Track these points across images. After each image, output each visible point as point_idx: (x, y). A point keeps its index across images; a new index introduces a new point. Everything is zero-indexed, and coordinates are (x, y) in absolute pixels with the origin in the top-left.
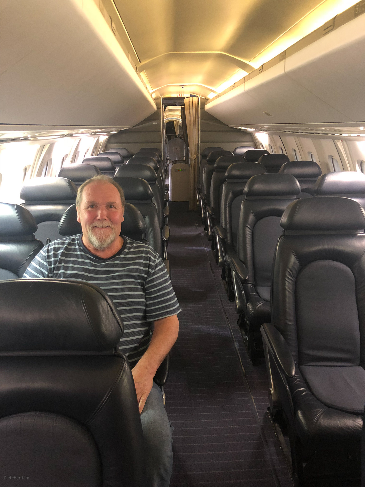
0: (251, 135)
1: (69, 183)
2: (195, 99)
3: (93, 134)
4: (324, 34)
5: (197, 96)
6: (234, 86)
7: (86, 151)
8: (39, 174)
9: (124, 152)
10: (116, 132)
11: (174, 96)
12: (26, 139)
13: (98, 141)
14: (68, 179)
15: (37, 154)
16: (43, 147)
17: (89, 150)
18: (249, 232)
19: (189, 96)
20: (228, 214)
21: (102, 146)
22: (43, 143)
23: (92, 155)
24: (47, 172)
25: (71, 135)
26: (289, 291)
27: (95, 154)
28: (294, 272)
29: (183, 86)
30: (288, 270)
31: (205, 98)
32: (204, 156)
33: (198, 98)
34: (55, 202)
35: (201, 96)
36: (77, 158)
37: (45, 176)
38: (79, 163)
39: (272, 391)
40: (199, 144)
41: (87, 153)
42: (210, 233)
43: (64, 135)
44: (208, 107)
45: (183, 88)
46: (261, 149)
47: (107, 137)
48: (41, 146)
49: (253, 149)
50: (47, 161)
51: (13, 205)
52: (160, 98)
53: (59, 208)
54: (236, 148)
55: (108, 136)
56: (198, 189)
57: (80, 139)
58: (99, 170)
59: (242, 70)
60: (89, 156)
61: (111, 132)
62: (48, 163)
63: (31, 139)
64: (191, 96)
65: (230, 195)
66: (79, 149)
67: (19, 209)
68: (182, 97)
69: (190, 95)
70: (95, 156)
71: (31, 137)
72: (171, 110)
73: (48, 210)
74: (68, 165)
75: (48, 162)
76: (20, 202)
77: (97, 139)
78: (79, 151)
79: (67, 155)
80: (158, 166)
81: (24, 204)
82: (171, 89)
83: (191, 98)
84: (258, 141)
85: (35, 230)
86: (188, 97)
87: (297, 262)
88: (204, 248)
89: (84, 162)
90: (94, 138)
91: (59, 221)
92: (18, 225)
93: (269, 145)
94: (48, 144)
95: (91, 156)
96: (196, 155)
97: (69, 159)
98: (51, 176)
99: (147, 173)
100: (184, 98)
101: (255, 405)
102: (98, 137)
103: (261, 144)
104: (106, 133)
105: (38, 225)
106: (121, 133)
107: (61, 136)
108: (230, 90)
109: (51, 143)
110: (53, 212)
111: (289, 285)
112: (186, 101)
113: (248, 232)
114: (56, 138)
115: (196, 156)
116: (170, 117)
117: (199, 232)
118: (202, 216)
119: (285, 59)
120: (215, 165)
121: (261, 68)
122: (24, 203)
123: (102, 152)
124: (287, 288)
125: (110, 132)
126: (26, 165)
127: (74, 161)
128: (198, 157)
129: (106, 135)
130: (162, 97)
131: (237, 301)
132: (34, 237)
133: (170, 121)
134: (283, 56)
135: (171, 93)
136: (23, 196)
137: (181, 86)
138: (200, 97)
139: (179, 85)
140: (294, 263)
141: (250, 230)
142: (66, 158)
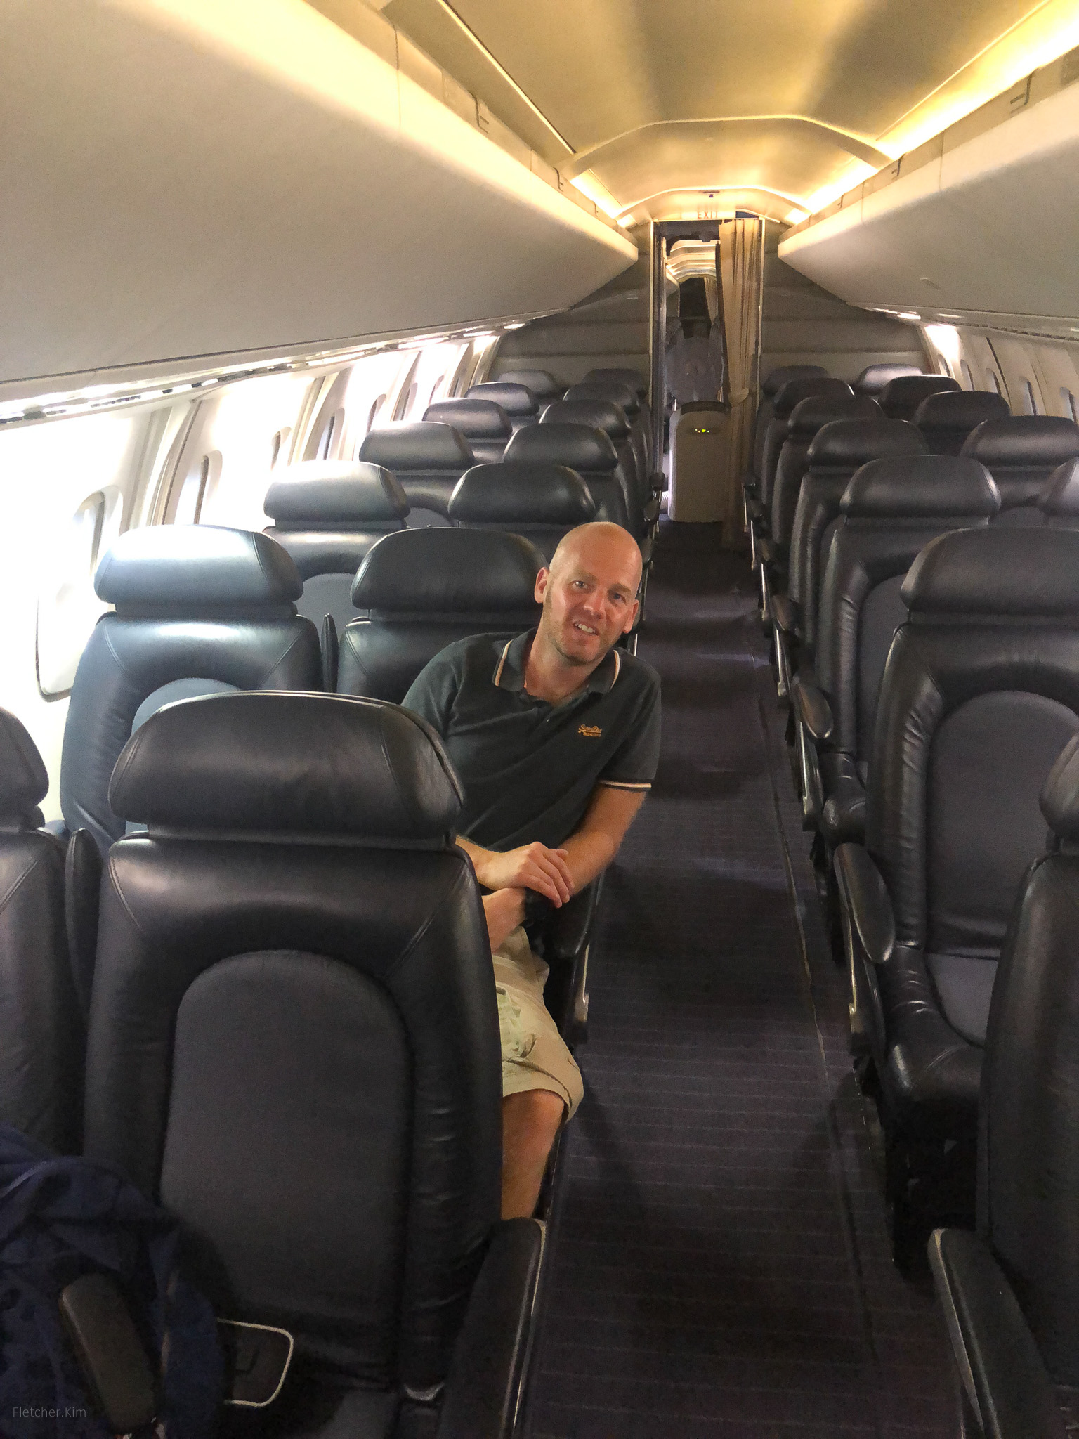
0: (914, 330)
1: (384, 475)
2: (750, 225)
3: (454, 338)
4: (1012, 112)
5: (757, 217)
6: (841, 205)
7: (436, 380)
8: (311, 453)
9: (540, 382)
10: (521, 325)
11: (691, 216)
12: (280, 368)
13: (469, 351)
14: (380, 466)
15: (307, 402)
16: (320, 381)
17: (445, 378)
18: (850, 614)
19: (732, 215)
20: (809, 565)
21: (483, 365)
22: (320, 372)
23: (452, 393)
24: (333, 443)
25: (394, 347)
26: (909, 766)
27: (460, 392)
28: (929, 720)
29: (711, 194)
30: (913, 715)
31: (779, 222)
32: (768, 392)
33: (761, 221)
34: (349, 524)
35: (769, 216)
36: (412, 403)
37: (325, 458)
38: (414, 418)
39: (853, 1010)
40: (759, 356)
41: (440, 386)
42: (767, 615)
43: (375, 348)
44: (787, 248)
45: (711, 196)
46: (940, 373)
47: (496, 338)
48: (316, 379)
49: (917, 373)
50: (331, 416)
51: (248, 534)
52: (647, 224)
53: (358, 539)
54: (868, 369)
55: (499, 337)
56: (749, 488)
57: (420, 352)
58: (462, 436)
59: (859, 161)
60: (442, 397)
61: (505, 327)
62: (335, 421)
63: (294, 366)
64: (739, 215)
65: (820, 510)
66: (417, 379)
67: (262, 543)
68: (714, 218)
69: (737, 213)
70: (461, 397)
71: (292, 363)
72: (689, 250)
73: (332, 545)
74: (385, 423)
75: (333, 419)
76: (262, 523)
77: (465, 346)
78: (417, 384)
79: (383, 397)
80: (628, 426)
81: (273, 527)
82: (678, 200)
83: (740, 223)
84: (934, 350)
85: (297, 593)
86: (730, 220)
87: (937, 695)
88: (750, 658)
89: (430, 415)
90: (457, 346)
91: (354, 572)
92: (259, 582)
93: (962, 361)
94: (334, 372)
95: (450, 396)
96: (748, 389)
97: (388, 407)
98: (340, 458)
99: (590, 448)
100: (719, 222)
101: (823, 1054)
102: (471, 343)
103: (941, 357)
104: (491, 330)
105: (304, 583)
106: (533, 327)
107: (367, 353)
108: (834, 213)
109: (341, 370)
110: (342, 551)
111: (912, 751)
112: (725, 230)
113: (847, 614)
114: (352, 359)
115: (746, 391)
116: (691, 265)
117: (739, 613)
118: (752, 567)
119: (942, 155)
120: (790, 423)
121: (897, 167)
122: (274, 525)
123: (480, 384)
124: (906, 758)
125: (502, 327)
126: (280, 428)
127: (403, 415)
128: (752, 394)
129: (492, 334)
130: (656, 220)
131: (806, 798)
132: (295, 611)
133: (691, 277)
134: (939, 146)
135: (680, 209)
136: (270, 509)
137: (705, 192)
138: (766, 220)
139: (700, 191)
140: (930, 697)
141: (851, 610)
142: (381, 403)
